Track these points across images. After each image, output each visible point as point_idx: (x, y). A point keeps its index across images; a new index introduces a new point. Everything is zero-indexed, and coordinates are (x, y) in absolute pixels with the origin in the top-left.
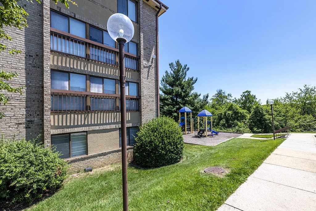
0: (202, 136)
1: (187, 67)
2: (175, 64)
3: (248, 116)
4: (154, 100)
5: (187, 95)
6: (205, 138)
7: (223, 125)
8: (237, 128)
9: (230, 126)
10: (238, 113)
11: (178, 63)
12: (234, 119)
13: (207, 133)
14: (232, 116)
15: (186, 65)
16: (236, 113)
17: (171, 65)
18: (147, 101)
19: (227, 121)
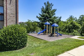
0: (52, 36)
1: (52, 4)
2: (46, 3)
3: (81, 27)
4: (15, 16)
5: (51, 17)
6: (53, 37)
7: (67, 31)
8: (73, 33)
9: (70, 32)
10: (75, 26)
11: (48, 3)
12: (73, 29)
13: (55, 34)
14: (72, 27)
15: (52, 3)
16: (74, 26)
17: (45, 3)
18: (9, 16)
19: (69, 29)
